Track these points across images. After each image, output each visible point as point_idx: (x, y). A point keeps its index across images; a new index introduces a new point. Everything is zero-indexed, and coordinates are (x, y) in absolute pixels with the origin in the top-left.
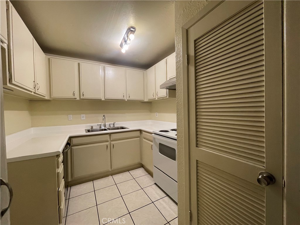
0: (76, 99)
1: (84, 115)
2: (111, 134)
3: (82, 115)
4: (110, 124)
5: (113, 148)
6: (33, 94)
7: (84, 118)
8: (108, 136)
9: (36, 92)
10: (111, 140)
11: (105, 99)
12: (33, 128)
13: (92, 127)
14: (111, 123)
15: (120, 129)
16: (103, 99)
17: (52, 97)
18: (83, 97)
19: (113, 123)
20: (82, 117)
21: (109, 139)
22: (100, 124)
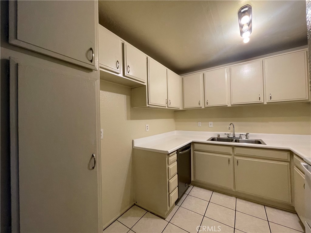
0: (202, 108)
1: (212, 123)
2: (235, 148)
3: (210, 123)
4: (240, 135)
5: (238, 165)
6: (167, 108)
7: (212, 126)
8: (230, 148)
9: (169, 106)
10: (235, 154)
11: (231, 105)
12: (176, 131)
13: (219, 136)
14: (243, 134)
15: (255, 143)
16: (229, 105)
17: (184, 108)
18: (207, 105)
19: (245, 134)
20: (210, 125)
21: (231, 153)
22: (228, 133)
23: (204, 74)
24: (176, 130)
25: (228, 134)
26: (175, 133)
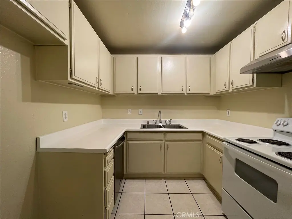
0: (135, 94)
1: (141, 110)
2: (166, 133)
4: (166, 121)
5: (168, 149)
6: (97, 89)
7: (142, 113)
8: (162, 134)
9: (99, 88)
10: (166, 139)
11: (161, 93)
12: (102, 120)
13: (148, 122)
15: (177, 128)
16: (159, 94)
17: (115, 92)
18: (140, 91)
19: (169, 120)
20: (139, 112)
21: (163, 139)
23: (137, 58)
24: (103, 118)
25: (156, 121)
26: (102, 122)
